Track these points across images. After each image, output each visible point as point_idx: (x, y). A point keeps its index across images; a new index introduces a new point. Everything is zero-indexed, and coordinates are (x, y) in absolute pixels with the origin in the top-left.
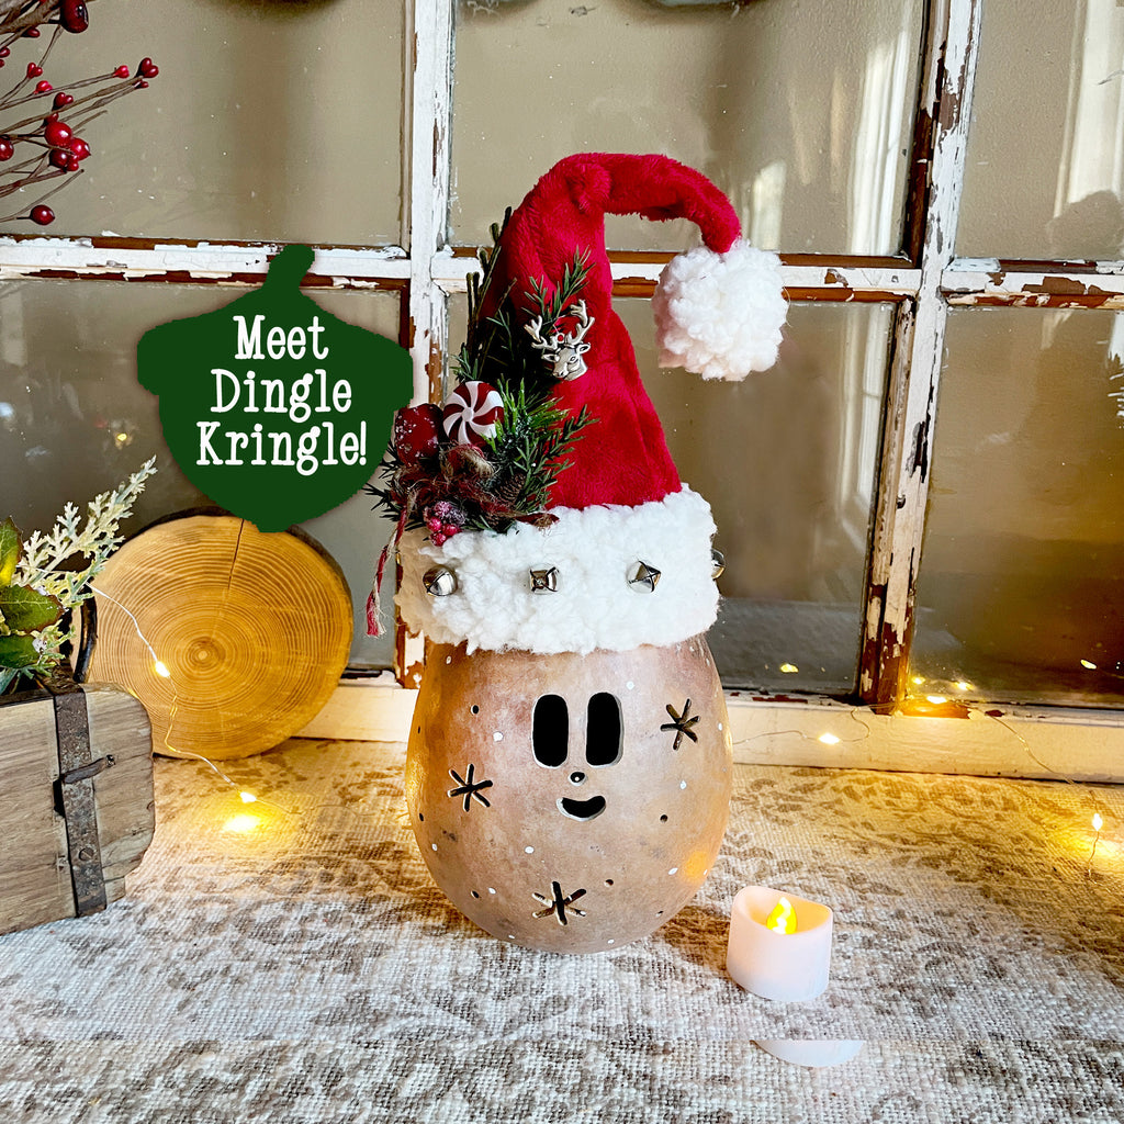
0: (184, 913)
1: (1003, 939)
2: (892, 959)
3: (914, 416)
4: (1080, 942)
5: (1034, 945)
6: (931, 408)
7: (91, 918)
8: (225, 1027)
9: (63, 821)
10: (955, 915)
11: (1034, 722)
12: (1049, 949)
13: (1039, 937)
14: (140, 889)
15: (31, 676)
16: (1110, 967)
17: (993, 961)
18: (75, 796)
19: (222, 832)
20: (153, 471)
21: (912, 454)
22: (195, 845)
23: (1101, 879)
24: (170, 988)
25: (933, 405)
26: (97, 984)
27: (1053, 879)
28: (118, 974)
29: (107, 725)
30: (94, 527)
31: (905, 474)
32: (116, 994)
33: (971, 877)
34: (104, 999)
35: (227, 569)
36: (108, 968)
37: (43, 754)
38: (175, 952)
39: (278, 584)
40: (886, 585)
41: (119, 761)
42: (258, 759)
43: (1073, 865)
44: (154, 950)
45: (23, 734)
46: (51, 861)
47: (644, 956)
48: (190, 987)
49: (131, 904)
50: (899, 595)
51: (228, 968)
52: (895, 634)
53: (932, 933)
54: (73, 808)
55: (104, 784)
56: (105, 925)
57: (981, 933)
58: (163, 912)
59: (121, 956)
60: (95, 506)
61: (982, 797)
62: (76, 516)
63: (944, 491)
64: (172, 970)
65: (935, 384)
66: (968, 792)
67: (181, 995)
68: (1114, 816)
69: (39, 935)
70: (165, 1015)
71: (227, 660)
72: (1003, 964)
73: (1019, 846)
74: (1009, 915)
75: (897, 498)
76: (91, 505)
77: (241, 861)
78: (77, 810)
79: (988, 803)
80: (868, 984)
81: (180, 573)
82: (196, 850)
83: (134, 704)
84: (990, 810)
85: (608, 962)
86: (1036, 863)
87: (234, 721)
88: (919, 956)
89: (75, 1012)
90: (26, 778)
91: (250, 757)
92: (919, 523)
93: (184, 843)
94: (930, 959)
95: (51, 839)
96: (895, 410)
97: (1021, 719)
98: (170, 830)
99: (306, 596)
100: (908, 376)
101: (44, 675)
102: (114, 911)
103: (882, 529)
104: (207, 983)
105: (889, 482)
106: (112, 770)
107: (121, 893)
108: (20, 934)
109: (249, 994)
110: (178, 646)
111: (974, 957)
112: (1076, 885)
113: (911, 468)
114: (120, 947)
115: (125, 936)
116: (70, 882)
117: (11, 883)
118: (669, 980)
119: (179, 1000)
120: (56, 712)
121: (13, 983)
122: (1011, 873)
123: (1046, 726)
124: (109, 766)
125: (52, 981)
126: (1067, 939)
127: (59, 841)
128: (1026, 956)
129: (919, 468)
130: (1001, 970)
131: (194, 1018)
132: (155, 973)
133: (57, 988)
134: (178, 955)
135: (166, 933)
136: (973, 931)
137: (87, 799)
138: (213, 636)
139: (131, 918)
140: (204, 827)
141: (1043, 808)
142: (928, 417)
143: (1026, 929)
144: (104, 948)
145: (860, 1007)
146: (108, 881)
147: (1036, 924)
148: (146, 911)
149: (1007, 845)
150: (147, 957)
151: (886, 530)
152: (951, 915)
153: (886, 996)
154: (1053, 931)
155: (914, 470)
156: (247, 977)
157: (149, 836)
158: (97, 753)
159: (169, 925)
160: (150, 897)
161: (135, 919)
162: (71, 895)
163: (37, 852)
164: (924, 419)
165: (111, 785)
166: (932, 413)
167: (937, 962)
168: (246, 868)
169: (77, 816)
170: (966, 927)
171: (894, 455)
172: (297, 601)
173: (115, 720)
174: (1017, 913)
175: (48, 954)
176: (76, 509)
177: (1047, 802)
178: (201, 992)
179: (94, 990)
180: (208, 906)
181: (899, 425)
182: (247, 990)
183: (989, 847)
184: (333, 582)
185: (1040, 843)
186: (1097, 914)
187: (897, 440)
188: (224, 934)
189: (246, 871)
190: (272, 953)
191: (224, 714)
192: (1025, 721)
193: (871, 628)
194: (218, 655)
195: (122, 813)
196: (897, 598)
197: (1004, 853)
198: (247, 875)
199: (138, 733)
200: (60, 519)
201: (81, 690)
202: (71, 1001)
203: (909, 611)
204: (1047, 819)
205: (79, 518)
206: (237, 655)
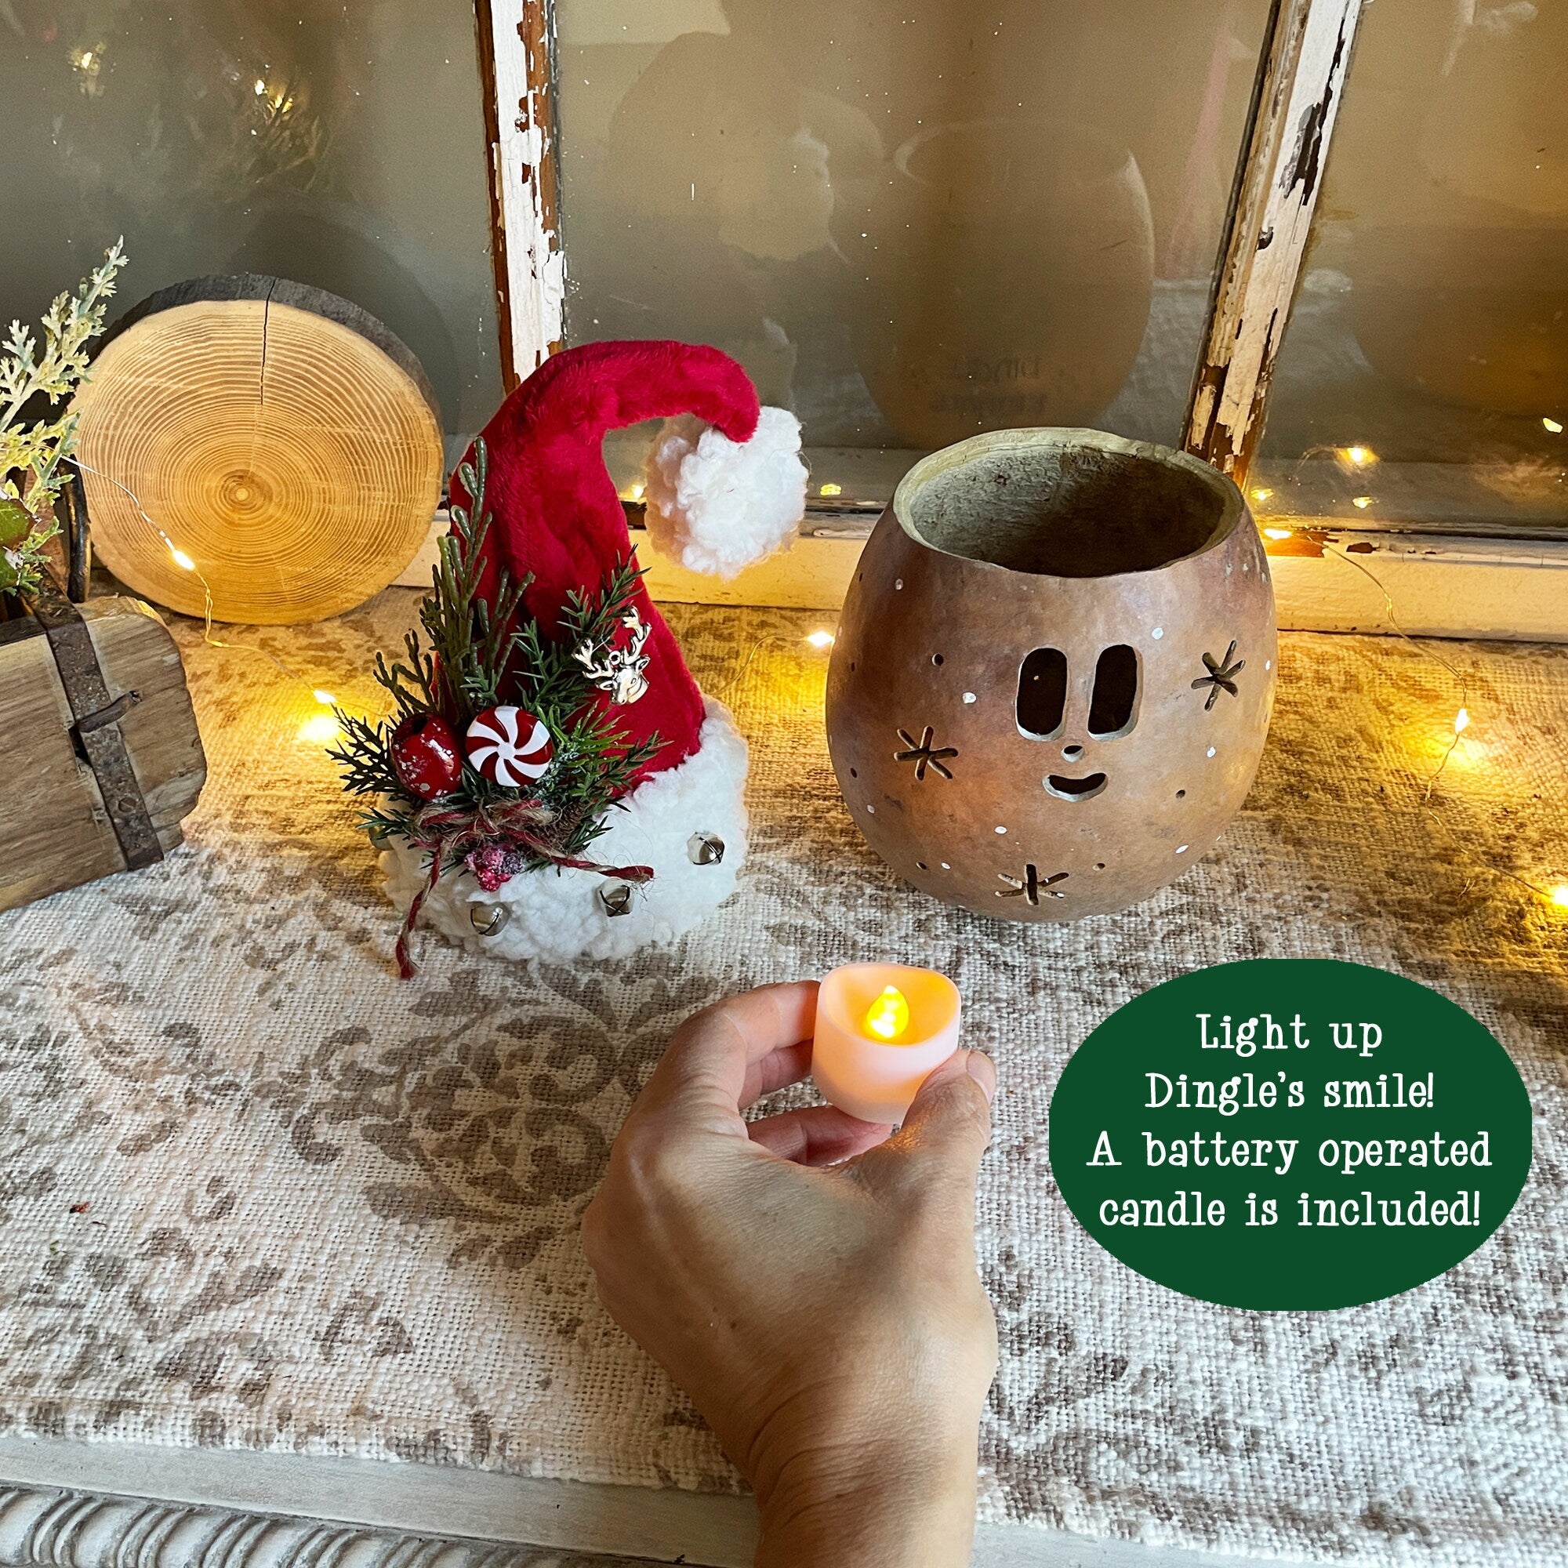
0: (258, 863)
1: (1277, 897)
2: (1121, 928)
3: (1305, 94)
4: (1378, 904)
5: (1316, 907)
6: (1335, 78)
7: (148, 871)
8: (312, 1018)
9: (90, 771)
10: (1223, 863)
11: (1417, 560)
12: (1332, 914)
13: (1325, 896)
14: (201, 827)
15: (14, 592)
16: (1406, 941)
17: (1253, 928)
18: (99, 742)
19: (296, 742)
20: (123, 261)
21: (1292, 160)
22: (264, 763)
23: (1442, 804)
24: (247, 967)
25: (1340, 72)
26: (163, 961)
27: (1375, 806)
28: (186, 948)
29: (120, 657)
30: (56, 356)
31: (1277, 192)
32: (186, 974)
33: (1262, 803)
34: (174, 981)
35: (255, 376)
36: (174, 940)
37: (49, 700)
38: (250, 918)
39: (330, 396)
40: (1227, 367)
41: (146, 696)
42: (337, 623)
43: (1410, 781)
44: (225, 915)
45: (18, 679)
46: (86, 815)
47: (809, 923)
48: (271, 965)
49: (193, 851)
50: (1242, 384)
51: (313, 940)
52: (1230, 440)
53: (1186, 889)
54: (100, 756)
55: (132, 725)
56: (165, 880)
57: (1250, 889)
58: (231, 861)
59: (187, 923)
60: (51, 322)
61: (1317, 672)
62: (28, 338)
63: (1338, 214)
64: (249, 943)
65: (1348, 36)
66: (1298, 664)
67: (261, 975)
68: (1497, 700)
69: (89, 897)
70: (243, 1001)
71: (276, 500)
72: (1264, 934)
73: (1344, 752)
74: (1295, 861)
75: (1261, 232)
76: (45, 320)
77: (322, 786)
78: (105, 758)
79: (1321, 680)
80: (1082, 963)
81: (191, 383)
82: (265, 769)
83: (150, 627)
84: (1324, 692)
85: (764, 933)
86: (1360, 779)
87: (299, 577)
88: (1158, 922)
89: (141, 998)
90: (34, 729)
91: (326, 620)
92: (1290, 270)
93: (251, 759)
94: (1172, 927)
95: (81, 793)
96: (1275, 82)
97: (1400, 555)
98: (231, 740)
99: (372, 411)
100: (1303, 22)
101: (28, 591)
102: (174, 860)
103: (1231, 281)
104: (290, 960)
105: (1252, 204)
106: (140, 708)
107: (179, 838)
108: (67, 894)
109: (338, 974)
110: (207, 484)
111: (1229, 924)
112: (1403, 814)
113: (1288, 182)
114: (185, 912)
115: (189, 896)
116: (113, 835)
117: (44, 843)
118: (835, 957)
119: (259, 982)
120: (53, 650)
121: (67, 960)
122: (1320, 796)
123: (1432, 565)
124: (135, 704)
125: (111, 958)
126: (1362, 898)
127: (90, 793)
128: (1299, 922)
129: (1301, 183)
130: (1260, 943)
131: (277, 1005)
132: (229, 947)
133: (118, 966)
134: (254, 922)
135: (238, 892)
136: (1240, 886)
137: (115, 744)
138: (252, 469)
139: (196, 870)
140: (274, 735)
141: (1399, 688)
142: (1328, 93)
143: (1313, 884)
144: (167, 913)
145: (1064, 994)
146: (160, 829)
147: (1329, 876)
148: (211, 860)
149: (1328, 749)
150: (219, 926)
151: (1237, 280)
152: (1217, 861)
153: (1101, 980)
154: (1346, 886)
155: (1293, 185)
156: (335, 953)
157: (200, 776)
158: (115, 691)
159: (241, 880)
160: (214, 840)
161: (200, 872)
162: (118, 849)
163: (67, 808)
164: (1320, 98)
165: (142, 725)
166: (1336, 87)
167: (1181, 931)
168: (328, 797)
169: (107, 764)
170: (1232, 879)
171: (1264, 160)
172: (359, 417)
173: (131, 650)
174: (1307, 857)
175: (103, 920)
176: (26, 329)
177: (1406, 678)
178: (283, 972)
179: (160, 973)
180: (285, 852)
181: (1279, 109)
182: (335, 970)
183: (1301, 753)
184: (406, 390)
185: (1376, 746)
186: (1416, 859)
187: (1272, 134)
188: (305, 893)
189: (329, 802)
190: (364, 920)
191: (283, 570)
192: (1403, 560)
193: (1196, 429)
194: (262, 494)
195: (162, 754)
196: (1241, 386)
197: (1321, 763)
198: (331, 807)
199: (163, 662)
200: (7, 345)
201: (79, 619)
202: (136, 984)
203: (1255, 404)
204: (1399, 705)
205: (33, 341)
206: (288, 492)
